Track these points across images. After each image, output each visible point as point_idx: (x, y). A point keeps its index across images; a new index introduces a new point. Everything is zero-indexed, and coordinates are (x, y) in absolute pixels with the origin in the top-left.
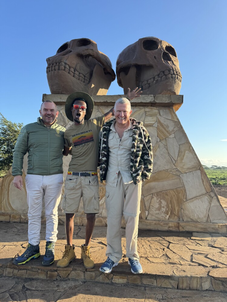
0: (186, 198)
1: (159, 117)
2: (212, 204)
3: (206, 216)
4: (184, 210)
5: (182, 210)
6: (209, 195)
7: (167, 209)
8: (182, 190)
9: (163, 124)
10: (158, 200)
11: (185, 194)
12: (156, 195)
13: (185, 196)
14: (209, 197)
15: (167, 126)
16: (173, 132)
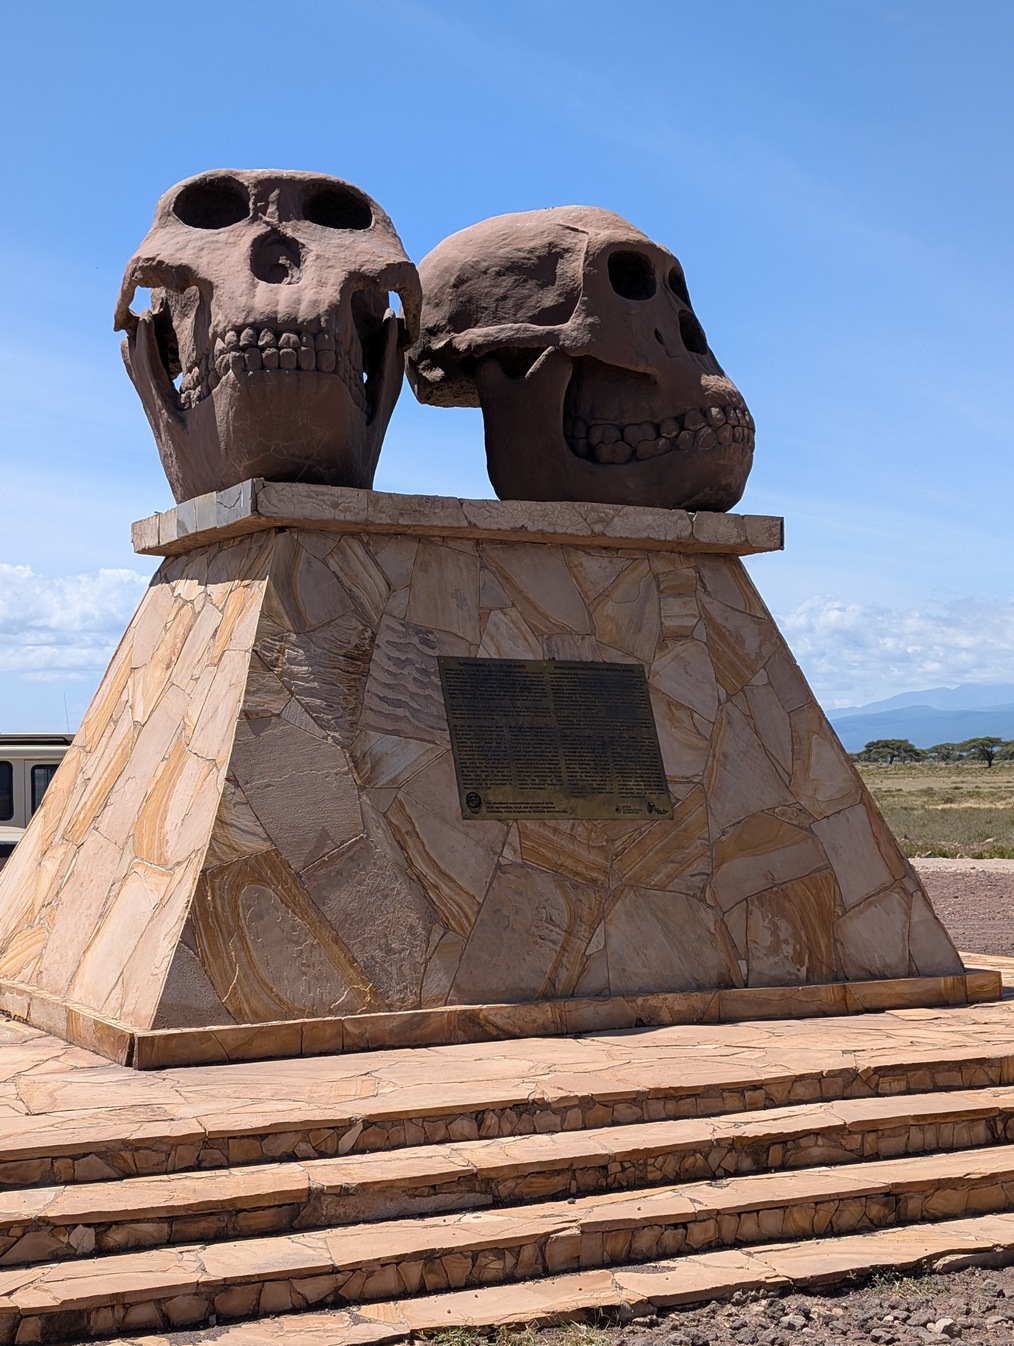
0: (842, 905)
1: (705, 599)
2: (915, 918)
3: (903, 957)
4: (842, 944)
5: (838, 945)
6: (901, 888)
7: (798, 947)
8: (826, 878)
9: (724, 630)
10: (767, 920)
11: (837, 889)
12: (757, 903)
13: (838, 897)
14: (902, 894)
15: (737, 638)
16: (761, 664)
